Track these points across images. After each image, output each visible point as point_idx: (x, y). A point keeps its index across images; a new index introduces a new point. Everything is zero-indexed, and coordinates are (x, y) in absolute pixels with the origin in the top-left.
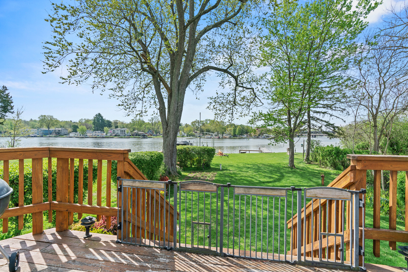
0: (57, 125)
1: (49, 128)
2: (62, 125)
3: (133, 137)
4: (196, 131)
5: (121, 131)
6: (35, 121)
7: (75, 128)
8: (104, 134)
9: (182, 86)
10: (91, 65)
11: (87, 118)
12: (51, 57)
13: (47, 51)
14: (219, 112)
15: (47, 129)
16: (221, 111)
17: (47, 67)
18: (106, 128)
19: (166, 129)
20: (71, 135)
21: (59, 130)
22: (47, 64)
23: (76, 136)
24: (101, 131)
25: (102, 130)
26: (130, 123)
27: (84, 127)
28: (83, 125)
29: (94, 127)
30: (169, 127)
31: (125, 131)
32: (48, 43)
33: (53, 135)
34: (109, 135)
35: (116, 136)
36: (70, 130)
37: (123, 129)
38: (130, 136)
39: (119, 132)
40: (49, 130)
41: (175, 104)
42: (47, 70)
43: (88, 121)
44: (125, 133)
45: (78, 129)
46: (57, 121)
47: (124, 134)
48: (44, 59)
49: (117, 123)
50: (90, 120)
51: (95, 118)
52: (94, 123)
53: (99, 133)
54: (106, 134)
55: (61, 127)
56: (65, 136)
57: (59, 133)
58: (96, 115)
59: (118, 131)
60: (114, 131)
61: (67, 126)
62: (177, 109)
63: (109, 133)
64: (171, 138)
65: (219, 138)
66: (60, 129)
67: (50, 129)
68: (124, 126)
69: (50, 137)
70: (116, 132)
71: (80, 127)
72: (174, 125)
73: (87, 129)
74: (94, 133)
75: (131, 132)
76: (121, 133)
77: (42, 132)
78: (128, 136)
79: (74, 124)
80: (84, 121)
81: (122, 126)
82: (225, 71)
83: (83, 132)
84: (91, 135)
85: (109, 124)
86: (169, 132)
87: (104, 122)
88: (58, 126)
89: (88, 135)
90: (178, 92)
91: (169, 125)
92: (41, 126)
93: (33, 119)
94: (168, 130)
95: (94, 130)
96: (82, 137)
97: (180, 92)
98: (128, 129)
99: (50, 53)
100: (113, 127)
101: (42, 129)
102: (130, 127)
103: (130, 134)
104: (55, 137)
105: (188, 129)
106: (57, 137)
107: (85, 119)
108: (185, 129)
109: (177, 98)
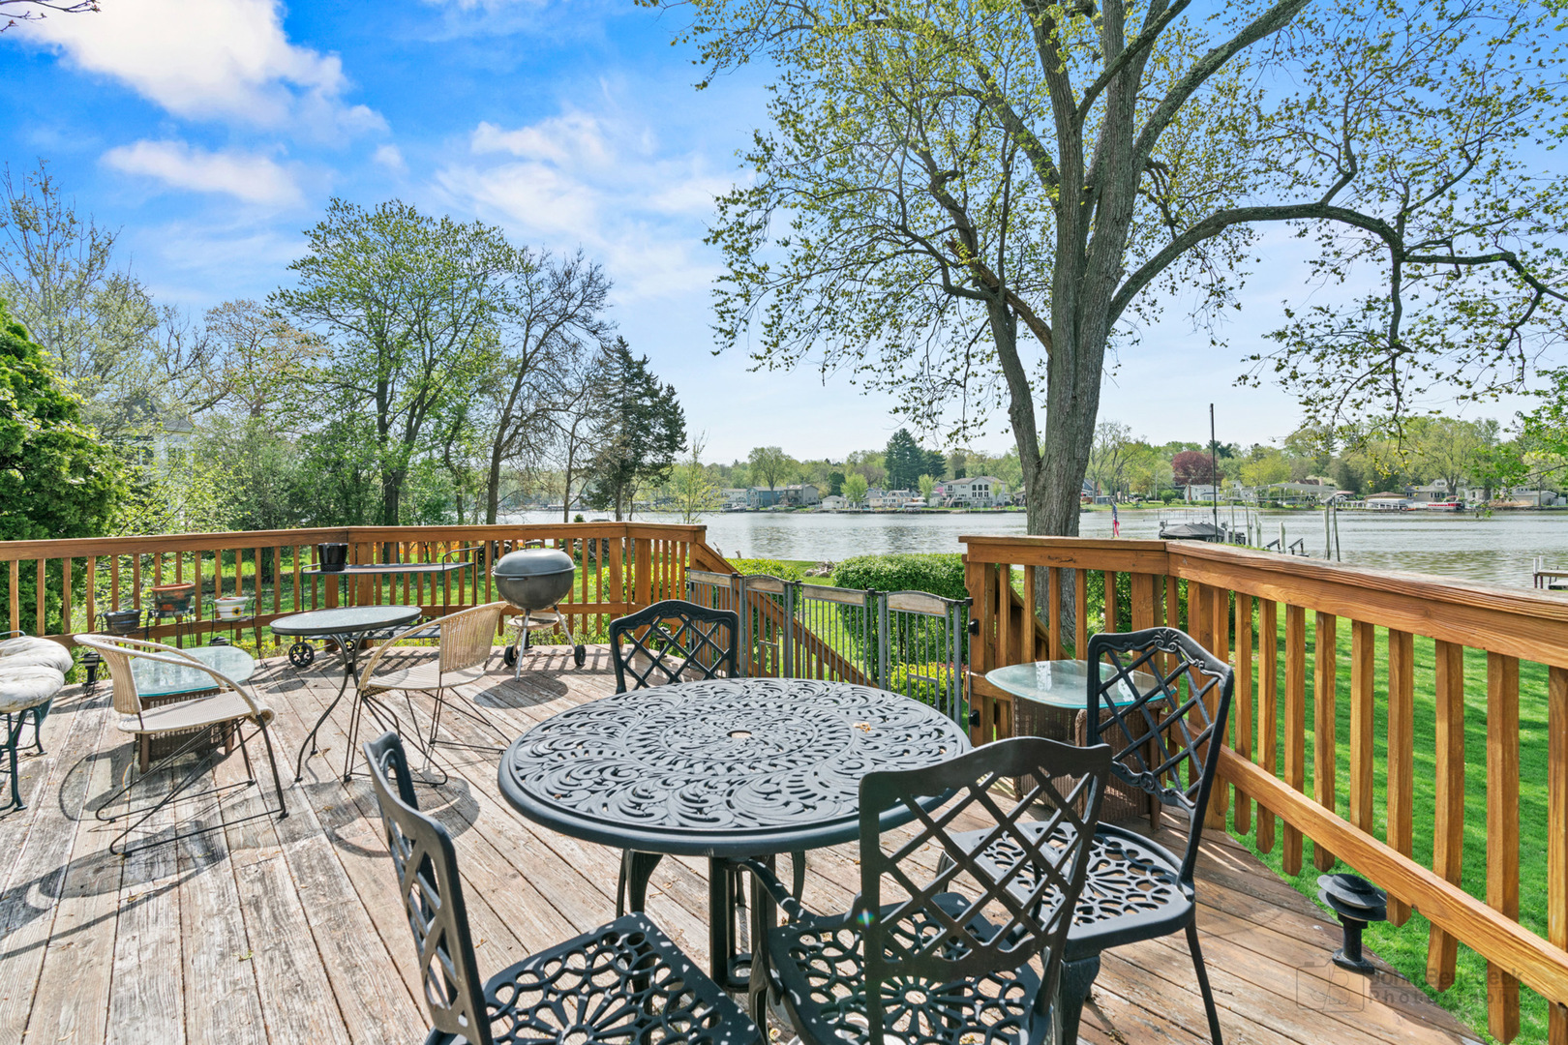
0: (790, 474)
1: (772, 485)
2: (804, 472)
3: (1016, 508)
4: (1310, 477)
5: (974, 488)
6: (744, 466)
7: (836, 482)
8: (920, 501)
9: (1089, 320)
10: (818, 309)
11: (868, 449)
12: (728, 311)
13: (720, 299)
14: (1325, 392)
15: (768, 489)
16: (1334, 386)
17: (721, 337)
18: (925, 480)
19: (1036, 479)
20: (828, 504)
21: (797, 491)
22: (721, 330)
23: (839, 507)
24: (911, 488)
25: (914, 488)
26: (1008, 456)
27: (861, 479)
28: (858, 472)
29: (890, 478)
30: (1045, 473)
31: (986, 487)
32: (722, 278)
33: (783, 507)
34: (933, 501)
35: (956, 505)
36: (824, 488)
37: (981, 481)
38: (1007, 504)
39: (969, 491)
40: (772, 492)
41: (1063, 389)
42: (721, 346)
43: (870, 457)
44: (987, 495)
45: (843, 487)
46: (790, 463)
47: (984, 500)
48: (715, 320)
49: (963, 459)
50: (879, 455)
51: (890, 445)
52: (889, 464)
53: (902, 497)
54: (926, 501)
55: (802, 479)
56: (810, 508)
57: (796, 500)
58: (895, 437)
59: (963, 489)
60: (950, 488)
61: (817, 477)
62: (1074, 406)
63: (934, 495)
64: (1051, 511)
65: (1459, 508)
66: (799, 487)
67: (776, 489)
68: (987, 468)
69: (775, 511)
70: (959, 491)
71: (848, 479)
72: (1064, 463)
73: (870, 483)
74: (889, 498)
75: (1012, 489)
76: (974, 495)
77: (757, 497)
78: (999, 504)
79: (836, 470)
80: (860, 459)
81: (979, 471)
82: (1320, 211)
83: (858, 495)
84: (881, 503)
85: (935, 465)
86: (1044, 488)
87: (918, 457)
88: (795, 477)
89: (873, 503)
90: (1076, 345)
91: (1044, 464)
92: (755, 478)
93: (741, 461)
94: (1041, 483)
95: (891, 487)
96: (858, 512)
97: (1082, 341)
98: (997, 480)
99: (725, 301)
100: (950, 474)
101: (758, 489)
102: (1009, 472)
103: (1008, 500)
104: (787, 511)
105: (1266, 467)
106: (790, 511)
107: (863, 452)
108: (1249, 472)
109: (1072, 367)
